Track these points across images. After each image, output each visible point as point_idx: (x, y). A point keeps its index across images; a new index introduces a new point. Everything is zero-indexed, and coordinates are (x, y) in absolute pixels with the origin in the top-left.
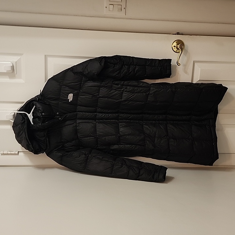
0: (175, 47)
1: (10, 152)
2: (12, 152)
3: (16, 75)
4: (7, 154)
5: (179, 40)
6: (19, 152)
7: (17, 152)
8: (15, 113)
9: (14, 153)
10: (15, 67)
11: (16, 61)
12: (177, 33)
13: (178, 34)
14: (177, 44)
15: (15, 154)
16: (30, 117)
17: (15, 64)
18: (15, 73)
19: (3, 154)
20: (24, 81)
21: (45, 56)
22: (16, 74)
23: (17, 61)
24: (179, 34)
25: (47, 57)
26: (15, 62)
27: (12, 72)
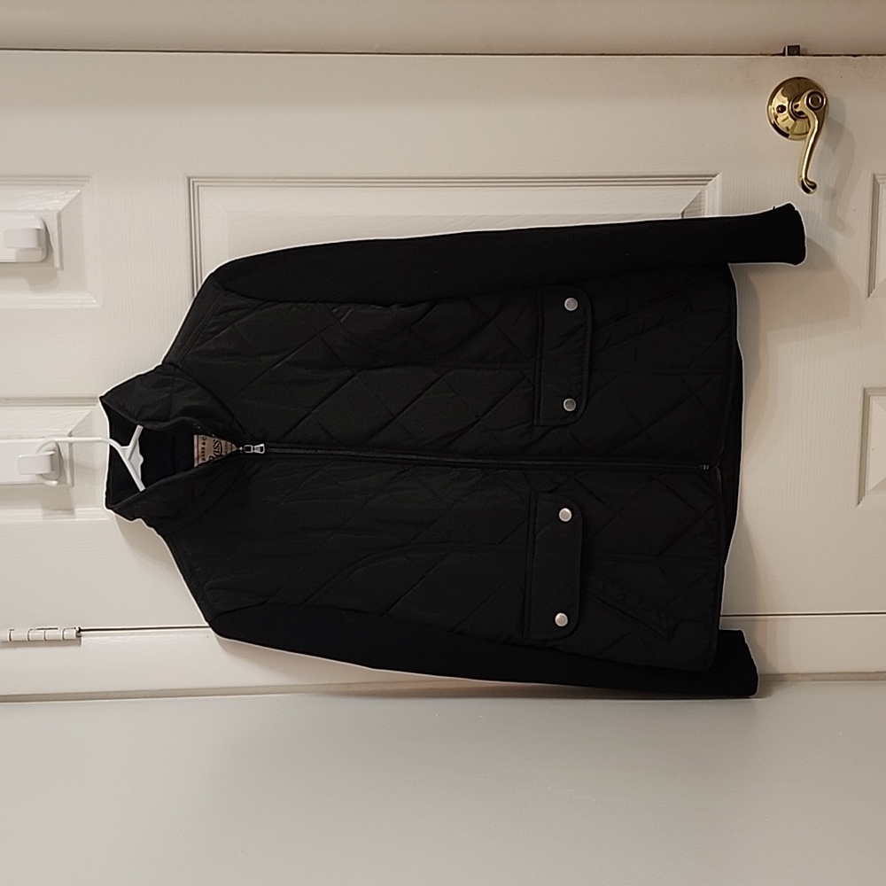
0: (781, 109)
1: (39, 635)
2: (50, 634)
3: (59, 272)
4: (29, 643)
5: (799, 78)
6: (80, 630)
7: (75, 631)
8: (57, 444)
9: (57, 634)
10: (56, 235)
11: (60, 209)
12: (789, 47)
13: (794, 50)
14: (794, 99)
15: (64, 642)
16: (130, 459)
17: (56, 222)
18: (57, 264)
19: (12, 643)
20: (95, 301)
21: (189, 179)
22: (62, 268)
23: (62, 210)
24: (799, 54)
25: (196, 184)
26: (55, 214)
27: (43, 261)
